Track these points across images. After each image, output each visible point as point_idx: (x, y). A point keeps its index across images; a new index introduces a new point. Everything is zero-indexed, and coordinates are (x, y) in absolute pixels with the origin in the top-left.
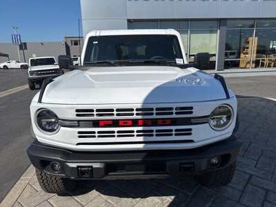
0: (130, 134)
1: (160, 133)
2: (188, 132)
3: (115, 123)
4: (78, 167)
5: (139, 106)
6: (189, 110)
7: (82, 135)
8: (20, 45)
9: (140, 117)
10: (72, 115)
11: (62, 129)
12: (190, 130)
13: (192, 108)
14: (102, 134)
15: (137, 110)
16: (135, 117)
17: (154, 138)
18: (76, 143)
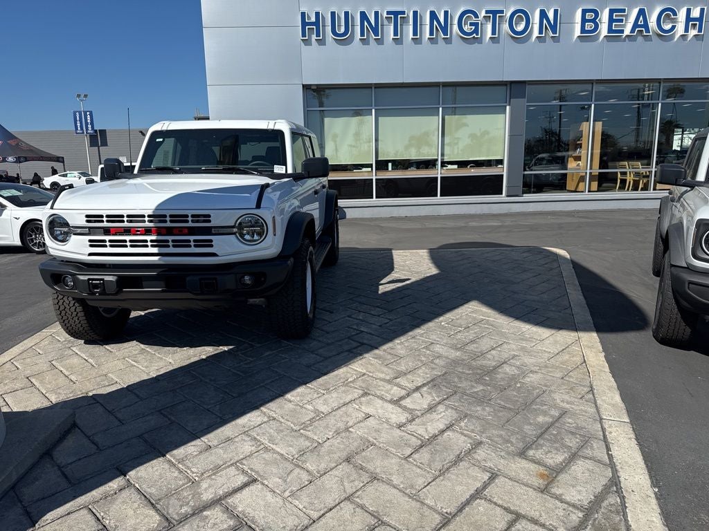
0: (143, 244)
1: (177, 244)
2: (209, 244)
3: (127, 231)
4: (89, 279)
5: (150, 212)
6: (207, 218)
7: (93, 243)
8: (91, 136)
9: (151, 225)
10: (82, 221)
11: (73, 237)
12: (211, 241)
13: (209, 216)
14: (114, 244)
15: (149, 216)
16: (147, 224)
17: (171, 250)
18: (88, 253)
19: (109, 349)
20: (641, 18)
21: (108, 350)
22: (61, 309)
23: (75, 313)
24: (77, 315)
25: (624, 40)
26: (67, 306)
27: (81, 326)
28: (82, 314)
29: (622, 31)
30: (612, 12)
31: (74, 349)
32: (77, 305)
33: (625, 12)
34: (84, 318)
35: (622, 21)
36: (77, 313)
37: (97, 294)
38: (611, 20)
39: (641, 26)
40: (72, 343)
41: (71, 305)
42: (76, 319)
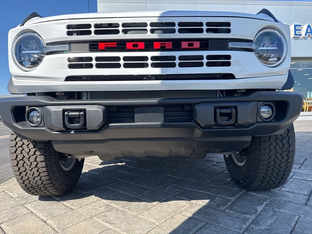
0: (141, 63)
1: (186, 62)
2: (226, 61)
3: (121, 45)
4: (64, 111)
5: (155, 20)
6: (225, 27)
7: (74, 63)
10: (61, 34)
11: (47, 57)
12: (229, 57)
13: (228, 24)
16: (149, 35)
18: (64, 77)
19: (69, 205)
20: (309, 29)
21: (67, 207)
22: (18, 159)
23: (36, 163)
24: (36, 166)
25: (302, 39)
26: (26, 155)
27: (40, 179)
28: (43, 164)
29: (301, 35)
30: (295, 26)
31: (28, 206)
32: (38, 153)
33: (301, 26)
34: (45, 169)
35: (300, 30)
36: (38, 164)
37: (73, 132)
38: (295, 30)
39: (309, 33)
40: (26, 199)
41: (31, 153)
42: (35, 170)
